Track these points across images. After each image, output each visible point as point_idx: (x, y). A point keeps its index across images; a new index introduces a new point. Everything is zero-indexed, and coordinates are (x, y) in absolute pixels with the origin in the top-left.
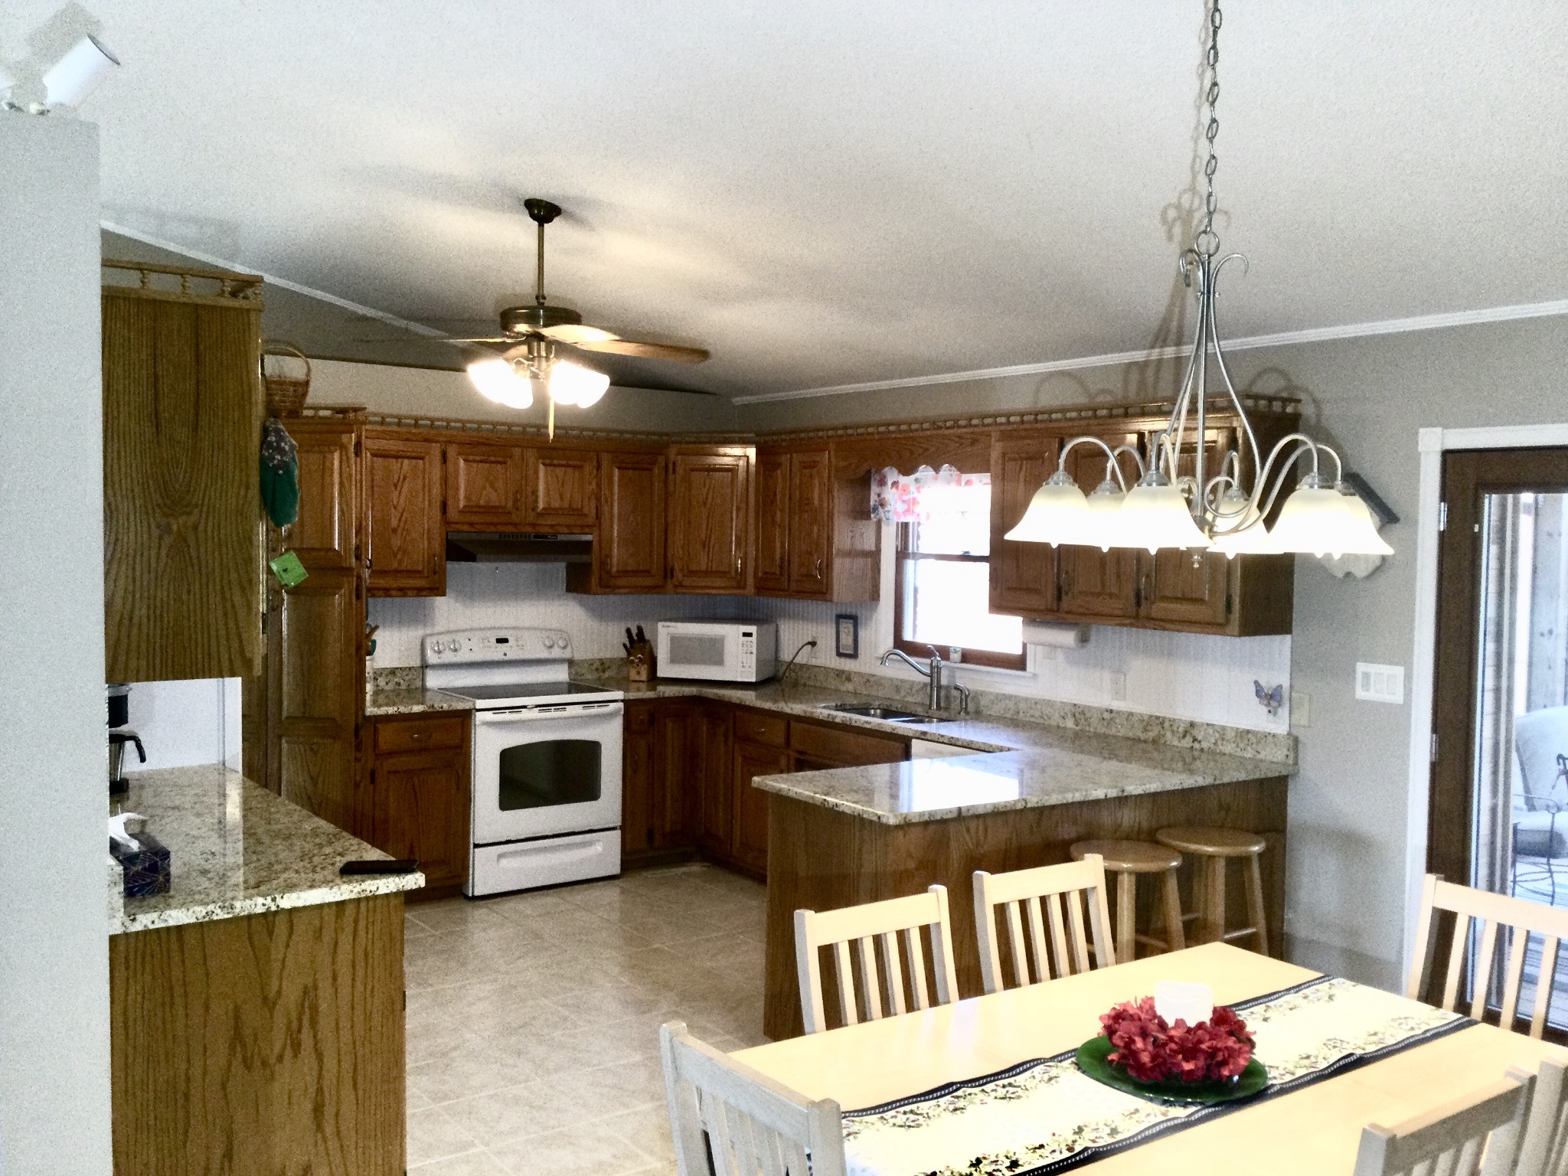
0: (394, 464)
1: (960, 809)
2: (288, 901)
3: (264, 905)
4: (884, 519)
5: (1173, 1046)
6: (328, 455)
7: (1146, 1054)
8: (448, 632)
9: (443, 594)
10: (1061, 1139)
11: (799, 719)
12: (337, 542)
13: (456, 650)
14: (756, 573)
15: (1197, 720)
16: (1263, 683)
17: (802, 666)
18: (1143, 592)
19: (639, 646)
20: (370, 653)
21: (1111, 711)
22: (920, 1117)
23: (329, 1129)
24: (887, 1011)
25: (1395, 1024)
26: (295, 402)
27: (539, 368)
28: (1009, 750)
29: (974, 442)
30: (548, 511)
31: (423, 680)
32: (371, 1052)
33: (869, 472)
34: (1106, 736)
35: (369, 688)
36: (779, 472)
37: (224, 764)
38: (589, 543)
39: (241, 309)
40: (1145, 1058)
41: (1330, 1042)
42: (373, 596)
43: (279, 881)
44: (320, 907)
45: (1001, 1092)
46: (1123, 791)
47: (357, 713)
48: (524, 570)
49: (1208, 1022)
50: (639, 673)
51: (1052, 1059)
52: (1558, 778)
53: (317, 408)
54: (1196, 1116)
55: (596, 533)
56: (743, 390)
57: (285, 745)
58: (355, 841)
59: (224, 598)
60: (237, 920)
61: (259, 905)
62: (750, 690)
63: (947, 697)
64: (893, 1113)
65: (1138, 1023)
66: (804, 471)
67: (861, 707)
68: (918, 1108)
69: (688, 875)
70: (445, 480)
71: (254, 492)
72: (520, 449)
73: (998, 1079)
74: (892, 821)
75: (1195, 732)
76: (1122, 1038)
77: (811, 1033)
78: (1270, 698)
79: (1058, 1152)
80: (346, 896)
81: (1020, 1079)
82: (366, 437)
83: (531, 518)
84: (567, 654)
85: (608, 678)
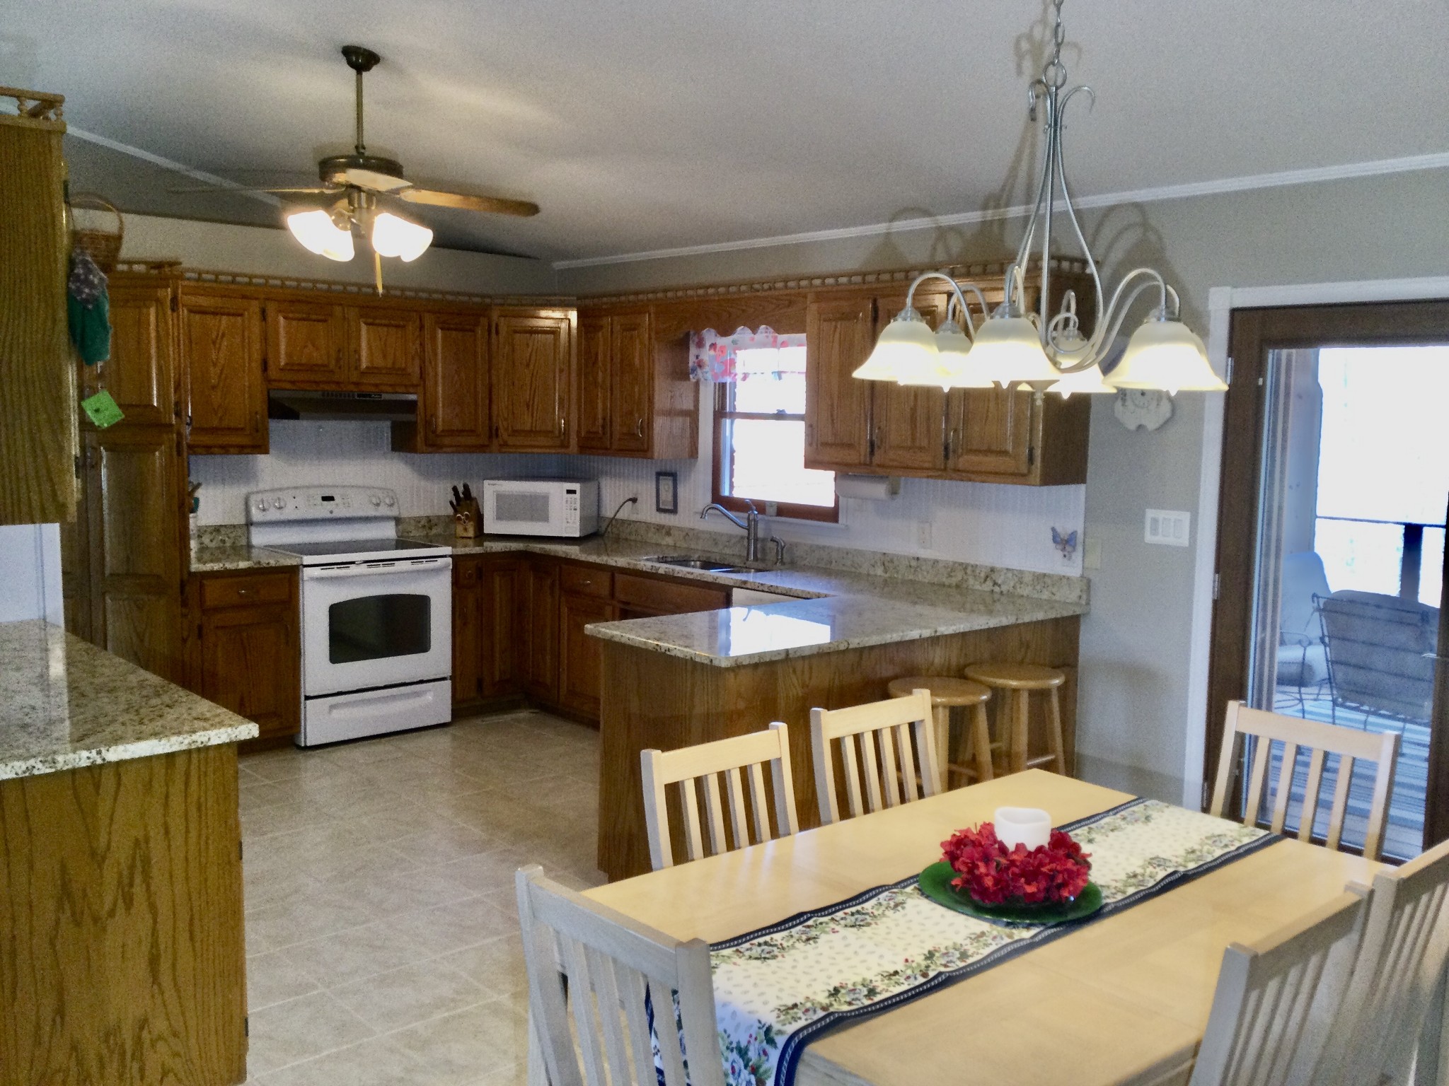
0: (210, 321)
1: (787, 651)
2: (115, 754)
3: (88, 758)
4: (702, 379)
5: (1016, 870)
6: (145, 310)
7: (990, 878)
8: (272, 490)
9: (267, 452)
10: (914, 965)
11: (623, 571)
12: (155, 399)
13: (280, 508)
14: (579, 432)
15: (998, 565)
16: (1059, 530)
17: (623, 521)
18: (951, 444)
19: (466, 503)
20: (194, 509)
21: (918, 559)
22: (775, 949)
23: (166, 979)
24: (731, 845)
25: (1210, 842)
26: (108, 257)
27: (360, 220)
28: (826, 596)
29: (791, 303)
30: (372, 370)
31: (248, 538)
32: (208, 903)
33: (687, 335)
34: (912, 582)
35: (193, 544)
36: (600, 334)
37: (44, 619)
38: (414, 403)
39: (41, 131)
40: (989, 882)
41: (1154, 861)
42: (195, 453)
43: (104, 733)
44: (148, 759)
45: (851, 920)
46: (936, 632)
47: (181, 570)
48: (349, 428)
49: (1047, 846)
50: (466, 530)
51: (896, 885)
52: (1312, 615)
53: (130, 263)
54: (1040, 937)
55: (420, 389)
56: (564, 255)
57: (108, 601)
58: (182, 692)
59: (32, 440)
60: (59, 774)
61: (83, 758)
62: (576, 545)
63: (763, 550)
64: (747, 945)
65: (980, 849)
66: (625, 333)
67: (681, 559)
68: (772, 939)
69: (519, 721)
70: (265, 339)
71: (62, 325)
72: (340, 308)
73: (846, 908)
74: (724, 664)
75: (994, 576)
76: (964, 863)
77: (659, 869)
78: (1065, 543)
79: (912, 979)
80: (176, 748)
81: (868, 906)
82: (182, 293)
83: (354, 378)
84: (394, 512)
85: (436, 535)
